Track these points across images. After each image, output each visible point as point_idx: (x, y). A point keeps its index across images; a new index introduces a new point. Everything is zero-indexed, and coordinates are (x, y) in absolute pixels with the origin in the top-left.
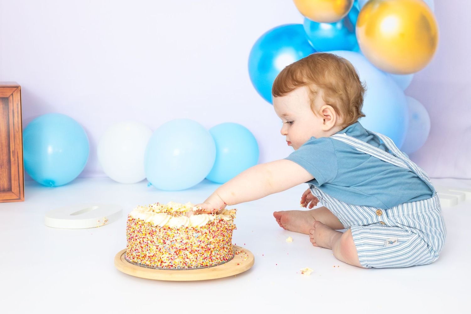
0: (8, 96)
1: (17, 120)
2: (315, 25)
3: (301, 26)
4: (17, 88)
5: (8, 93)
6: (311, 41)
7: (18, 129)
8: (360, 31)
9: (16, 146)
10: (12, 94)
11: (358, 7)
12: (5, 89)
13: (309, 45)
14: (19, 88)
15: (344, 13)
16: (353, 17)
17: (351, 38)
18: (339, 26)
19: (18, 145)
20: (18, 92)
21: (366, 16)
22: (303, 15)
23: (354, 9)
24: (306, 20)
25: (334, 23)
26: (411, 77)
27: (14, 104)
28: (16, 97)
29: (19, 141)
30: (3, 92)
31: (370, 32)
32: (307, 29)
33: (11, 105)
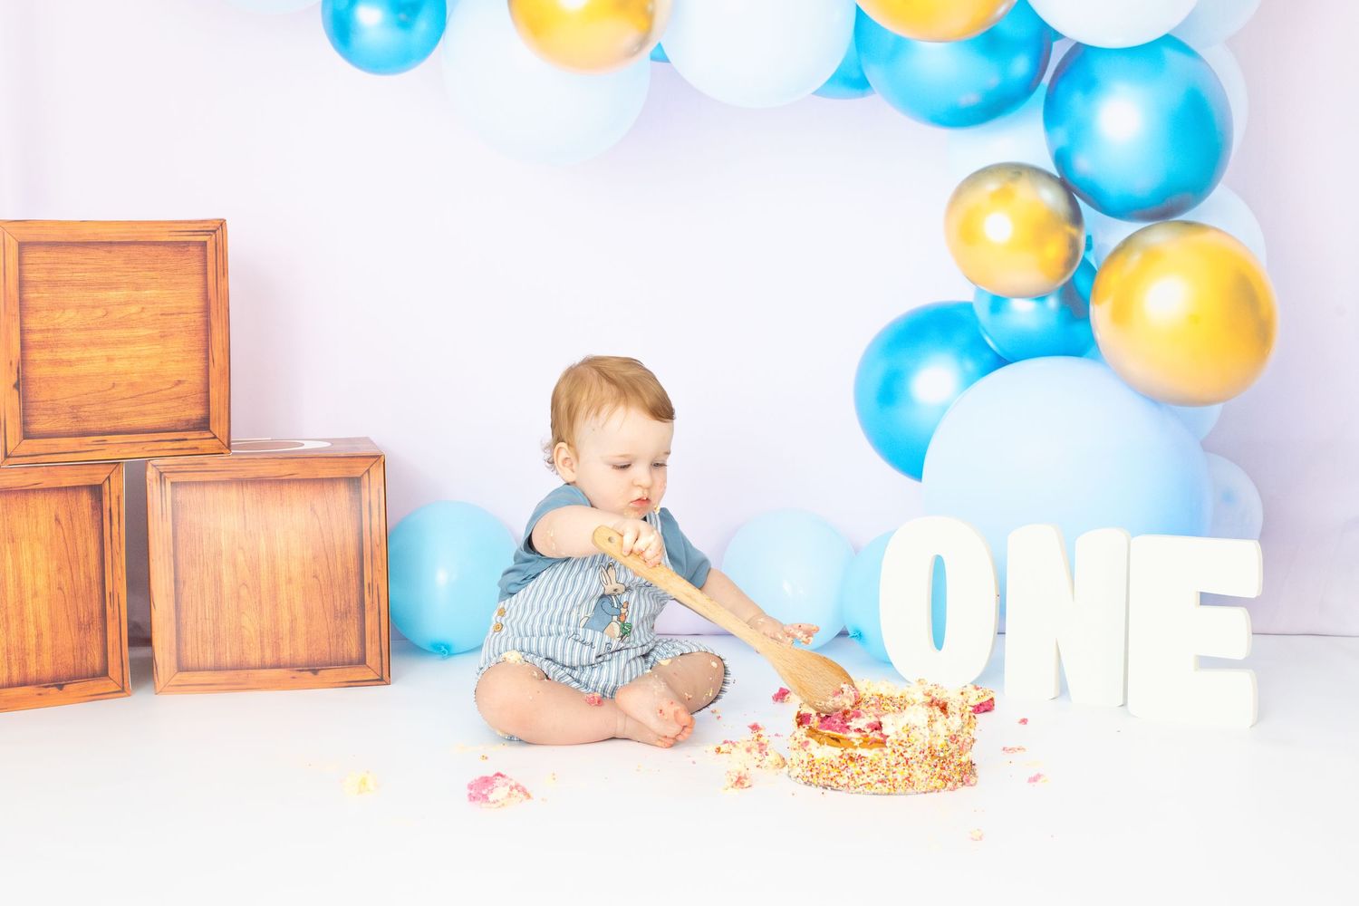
0: (359, 476)
1: (377, 522)
2: (997, 304)
3: (968, 306)
4: (377, 458)
5: (359, 469)
6: (991, 338)
7: (380, 540)
8: (1099, 313)
9: (373, 574)
10: (368, 471)
11: (1093, 262)
12: (354, 460)
13: (988, 346)
14: (382, 458)
15: (1064, 275)
16: (1082, 283)
17: (1079, 329)
18: (1052, 302)
19: (379, 571)
20: (379, 466)
21: (1111, 281)
22: (973, 283)
23: (1086, 265)
24: (979, 291)
25: (1041, 298)
26: (1217, 408)
27: (372, 492)
28: (376, 475)
29: (380, 563)
30: (349, 467)
31: (1121, 315)
32: (982, 312)
33: (365, 493)
